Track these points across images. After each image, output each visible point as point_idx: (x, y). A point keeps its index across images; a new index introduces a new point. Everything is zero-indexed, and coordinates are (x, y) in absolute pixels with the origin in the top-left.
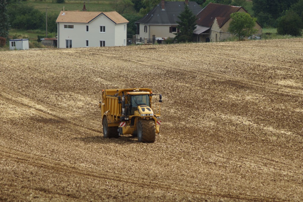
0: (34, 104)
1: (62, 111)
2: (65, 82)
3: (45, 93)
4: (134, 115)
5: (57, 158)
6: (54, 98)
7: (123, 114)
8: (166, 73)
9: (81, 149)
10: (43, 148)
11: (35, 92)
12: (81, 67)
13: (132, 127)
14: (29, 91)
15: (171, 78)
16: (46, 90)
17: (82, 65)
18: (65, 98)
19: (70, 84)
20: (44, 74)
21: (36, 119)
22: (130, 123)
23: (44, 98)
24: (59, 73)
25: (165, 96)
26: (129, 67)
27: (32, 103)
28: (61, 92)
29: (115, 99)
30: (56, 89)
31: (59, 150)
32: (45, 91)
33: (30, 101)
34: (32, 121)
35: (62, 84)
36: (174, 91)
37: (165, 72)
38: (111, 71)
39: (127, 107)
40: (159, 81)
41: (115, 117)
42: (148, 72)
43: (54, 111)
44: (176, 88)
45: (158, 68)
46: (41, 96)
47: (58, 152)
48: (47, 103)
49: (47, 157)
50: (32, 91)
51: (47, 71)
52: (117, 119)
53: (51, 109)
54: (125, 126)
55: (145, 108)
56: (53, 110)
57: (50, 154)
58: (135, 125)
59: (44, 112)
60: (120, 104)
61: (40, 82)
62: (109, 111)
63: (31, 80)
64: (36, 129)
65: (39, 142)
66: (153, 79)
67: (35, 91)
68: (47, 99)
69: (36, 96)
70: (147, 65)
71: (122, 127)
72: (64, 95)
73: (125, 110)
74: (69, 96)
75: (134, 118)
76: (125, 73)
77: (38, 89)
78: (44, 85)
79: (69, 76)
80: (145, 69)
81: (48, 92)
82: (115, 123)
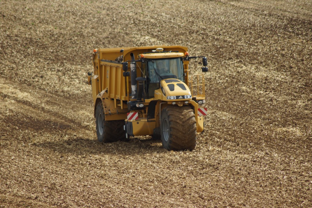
0: (13, 90)
1: (70, 104)
2: (78, 44)
3: (37, 67)
4: (153, 97)
5: (61, 202)
6: (55, 78)
7: (133, 97)
8: (288, 24)
9: (111, 182)
10: (31, 181)
11: (14, 66)
12: (110, 14)
13: (151, 121)
14: (3, 64)
15: (298, 34)
16: (39, 62)
17: (112, 8)
18: (78, 78)
19: (88, 49)
20: (33, 28)
21: (18, 120)
22: (147, 114)
23: (33, 78)
24: (65, 26)
25: (285, 72)
26: (209, 13)
27: (9, 88)
28: (68, 66)
29: (117, 68)
30: (58, 60)
31: (65, 186)
32: (35, 64)
33: (4, 84)
34: (9, 126)
35: (70, 50)
36: (305, 62)
37: (286, 22)
38: (172, 21)
39: (140, 83)
40: (273, 42)
41: (118, 101)
42: (250, 24)
43: (55, 104)
44: (308, 56)
45: (270, 15)
46: (27, 75)
47: (64, 190)
48: (40, 88)
49: (40, 201)
50: (8, 63)
51: (40, 22)
52: (121, 105)
53: (48, 101)
54: (136, 119)
55: (175, 84)
56: (52, 103)
57: (46, 195)
58: (155, 116)
59: (34, 107)
60: (127, 77)
61: (26, 44)
62: (107, 91)
63: (6, 41)
64: (18, 143)
65: (24, 168)
66: (259, 38)
67: (15, 62)
68: (41, 81)
69: (16, 74)
70: (247, 9)
71: (132, 121)
72: (76, 71)
73: (137, 88)
74: (84, 74)
75: (154, 103)
76: (202, 25)
77: (22, 60)
78: (35, 52)
79: (85, 32)
80: (242, 17)
81: (42, 64)
82: (119, 113)
